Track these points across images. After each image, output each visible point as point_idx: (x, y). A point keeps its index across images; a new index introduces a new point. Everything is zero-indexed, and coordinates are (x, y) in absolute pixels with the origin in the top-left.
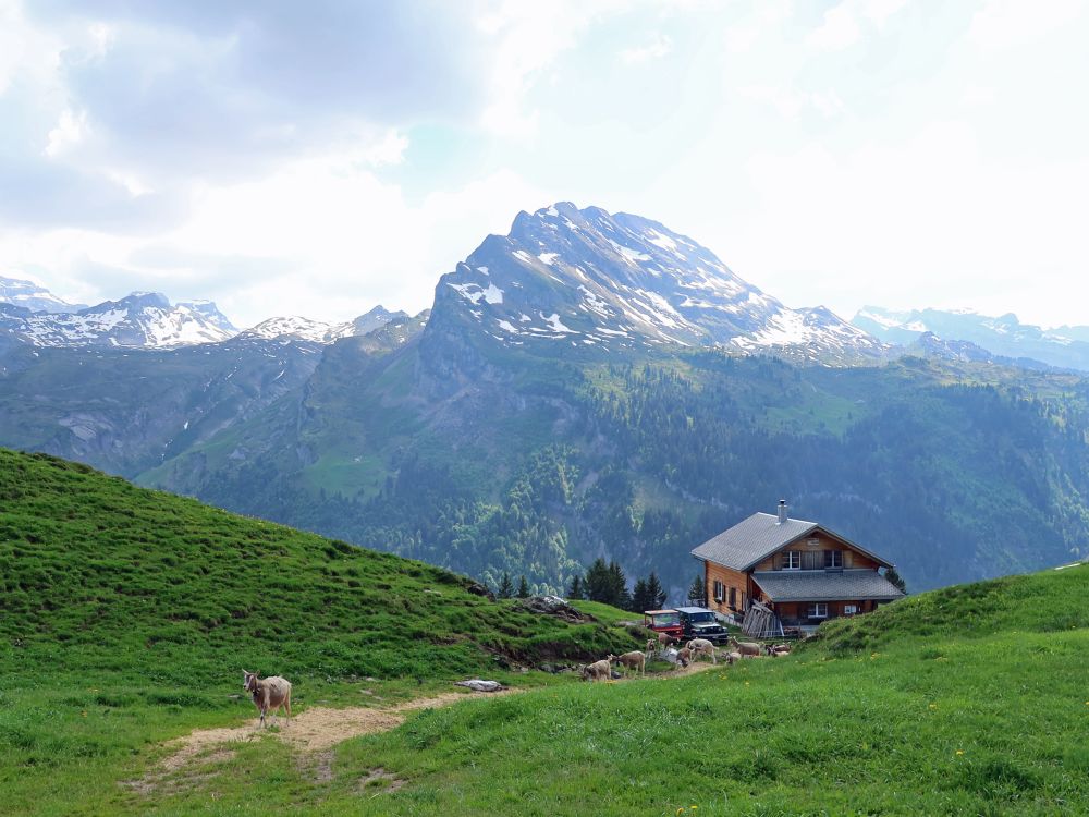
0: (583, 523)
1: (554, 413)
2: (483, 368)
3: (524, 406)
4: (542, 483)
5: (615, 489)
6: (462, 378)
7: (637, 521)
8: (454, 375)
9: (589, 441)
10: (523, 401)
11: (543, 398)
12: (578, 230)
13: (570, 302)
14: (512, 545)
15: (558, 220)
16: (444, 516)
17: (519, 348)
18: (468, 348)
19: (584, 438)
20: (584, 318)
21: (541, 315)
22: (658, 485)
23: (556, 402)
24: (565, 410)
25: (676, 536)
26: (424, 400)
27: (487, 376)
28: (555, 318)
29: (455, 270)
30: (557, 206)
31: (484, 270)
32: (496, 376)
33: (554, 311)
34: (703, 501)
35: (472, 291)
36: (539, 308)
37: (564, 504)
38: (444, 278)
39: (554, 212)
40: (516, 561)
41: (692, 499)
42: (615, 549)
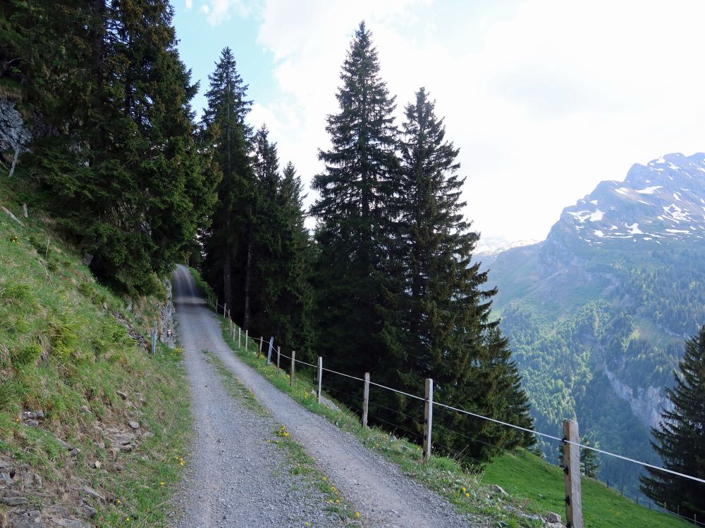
0: (600, 347)
1: (608, 282)
2: (572, 259)
3: (590, 279)
4: (581, 323)
5: (621, 326)
6: (560, 265)
7: (625, 345)
8: (555, 264)
9: (621, 299)
10: (590, 276)
11: (601, 273)
12: (679, 170)
13: (650, 215)
14: (547, 358)
15: (665, 166)
16: (514, 340)
17: (598, 245)
18: (564, 247)
19: (618, 297)
20: (657, 224)
21: (626, 225)
22: (651, 324)
23: (608, 276)
24: (613, 281)
25: (644, 356)
26: (536, 278)
27: (574, 263)
28: (635, 225)
29: (576, 204)
30: (665, 157)
31: (595, 202)
32: (579, 262)
33: (635, 221)
34: (678, 335)
35: (583, 215)
36: (625, 221)
37: (593, 336)
38: (566, 210)
39: (662, 161)
40: (547, 366)
41: (671, 334)
42: (610, 363)
